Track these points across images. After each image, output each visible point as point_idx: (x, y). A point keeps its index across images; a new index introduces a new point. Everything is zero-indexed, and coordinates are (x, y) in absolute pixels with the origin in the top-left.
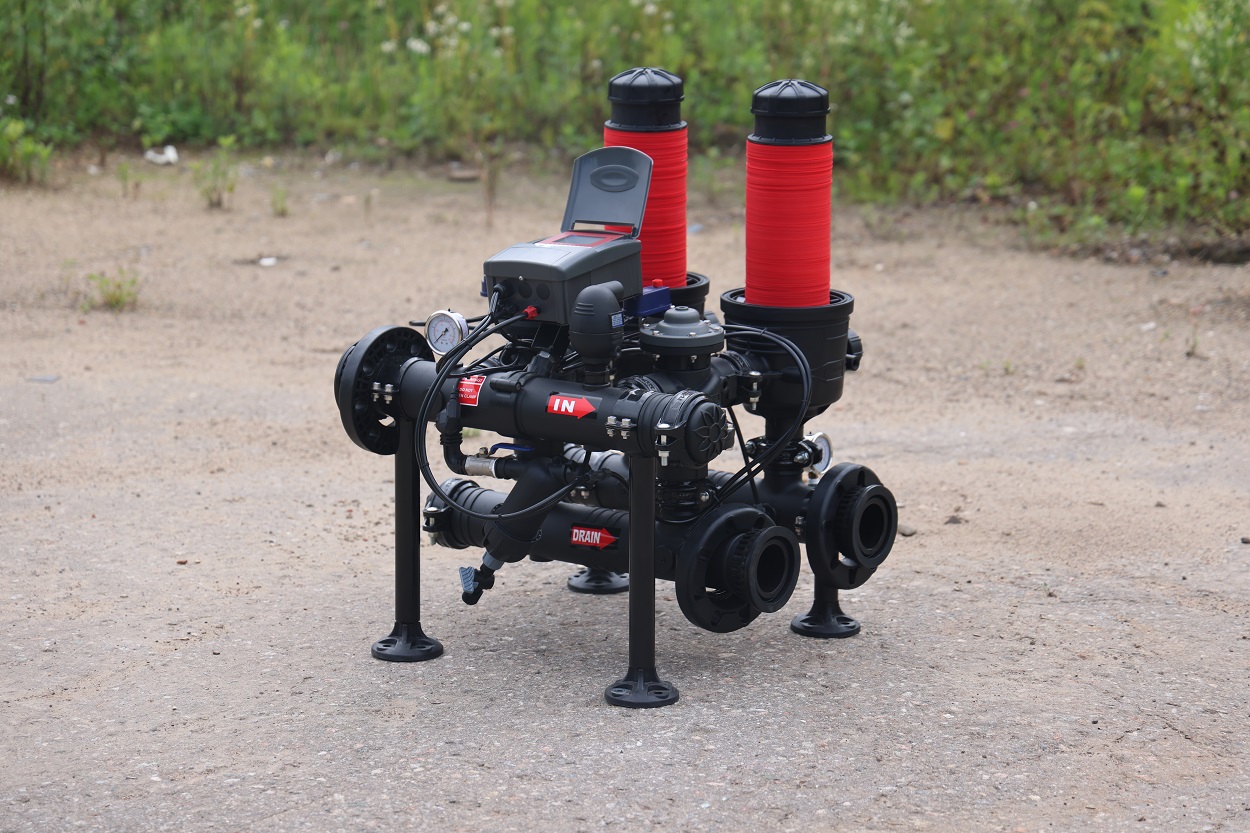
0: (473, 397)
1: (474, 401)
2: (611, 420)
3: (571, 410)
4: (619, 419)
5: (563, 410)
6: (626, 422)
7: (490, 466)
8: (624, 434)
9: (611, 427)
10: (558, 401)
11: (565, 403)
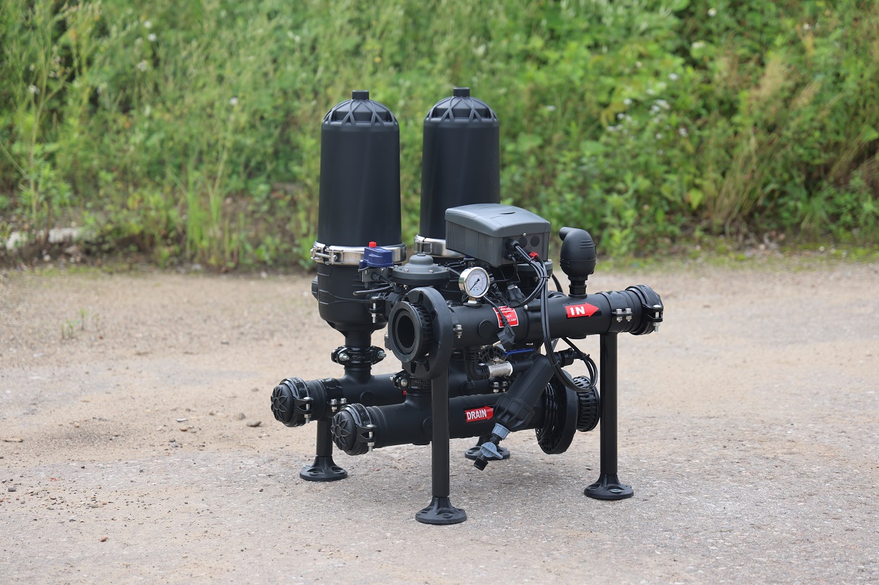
0: (514, 320)
1: (515, 322)
2: (619, 311)
3: (583, 312)
4: (624, 310)
5: (578, 313)
6: (629, 311)
7: (508, 367)
8: (629, 319)
9: (620, 316)
10: (572, 309)
11: (577, 309)
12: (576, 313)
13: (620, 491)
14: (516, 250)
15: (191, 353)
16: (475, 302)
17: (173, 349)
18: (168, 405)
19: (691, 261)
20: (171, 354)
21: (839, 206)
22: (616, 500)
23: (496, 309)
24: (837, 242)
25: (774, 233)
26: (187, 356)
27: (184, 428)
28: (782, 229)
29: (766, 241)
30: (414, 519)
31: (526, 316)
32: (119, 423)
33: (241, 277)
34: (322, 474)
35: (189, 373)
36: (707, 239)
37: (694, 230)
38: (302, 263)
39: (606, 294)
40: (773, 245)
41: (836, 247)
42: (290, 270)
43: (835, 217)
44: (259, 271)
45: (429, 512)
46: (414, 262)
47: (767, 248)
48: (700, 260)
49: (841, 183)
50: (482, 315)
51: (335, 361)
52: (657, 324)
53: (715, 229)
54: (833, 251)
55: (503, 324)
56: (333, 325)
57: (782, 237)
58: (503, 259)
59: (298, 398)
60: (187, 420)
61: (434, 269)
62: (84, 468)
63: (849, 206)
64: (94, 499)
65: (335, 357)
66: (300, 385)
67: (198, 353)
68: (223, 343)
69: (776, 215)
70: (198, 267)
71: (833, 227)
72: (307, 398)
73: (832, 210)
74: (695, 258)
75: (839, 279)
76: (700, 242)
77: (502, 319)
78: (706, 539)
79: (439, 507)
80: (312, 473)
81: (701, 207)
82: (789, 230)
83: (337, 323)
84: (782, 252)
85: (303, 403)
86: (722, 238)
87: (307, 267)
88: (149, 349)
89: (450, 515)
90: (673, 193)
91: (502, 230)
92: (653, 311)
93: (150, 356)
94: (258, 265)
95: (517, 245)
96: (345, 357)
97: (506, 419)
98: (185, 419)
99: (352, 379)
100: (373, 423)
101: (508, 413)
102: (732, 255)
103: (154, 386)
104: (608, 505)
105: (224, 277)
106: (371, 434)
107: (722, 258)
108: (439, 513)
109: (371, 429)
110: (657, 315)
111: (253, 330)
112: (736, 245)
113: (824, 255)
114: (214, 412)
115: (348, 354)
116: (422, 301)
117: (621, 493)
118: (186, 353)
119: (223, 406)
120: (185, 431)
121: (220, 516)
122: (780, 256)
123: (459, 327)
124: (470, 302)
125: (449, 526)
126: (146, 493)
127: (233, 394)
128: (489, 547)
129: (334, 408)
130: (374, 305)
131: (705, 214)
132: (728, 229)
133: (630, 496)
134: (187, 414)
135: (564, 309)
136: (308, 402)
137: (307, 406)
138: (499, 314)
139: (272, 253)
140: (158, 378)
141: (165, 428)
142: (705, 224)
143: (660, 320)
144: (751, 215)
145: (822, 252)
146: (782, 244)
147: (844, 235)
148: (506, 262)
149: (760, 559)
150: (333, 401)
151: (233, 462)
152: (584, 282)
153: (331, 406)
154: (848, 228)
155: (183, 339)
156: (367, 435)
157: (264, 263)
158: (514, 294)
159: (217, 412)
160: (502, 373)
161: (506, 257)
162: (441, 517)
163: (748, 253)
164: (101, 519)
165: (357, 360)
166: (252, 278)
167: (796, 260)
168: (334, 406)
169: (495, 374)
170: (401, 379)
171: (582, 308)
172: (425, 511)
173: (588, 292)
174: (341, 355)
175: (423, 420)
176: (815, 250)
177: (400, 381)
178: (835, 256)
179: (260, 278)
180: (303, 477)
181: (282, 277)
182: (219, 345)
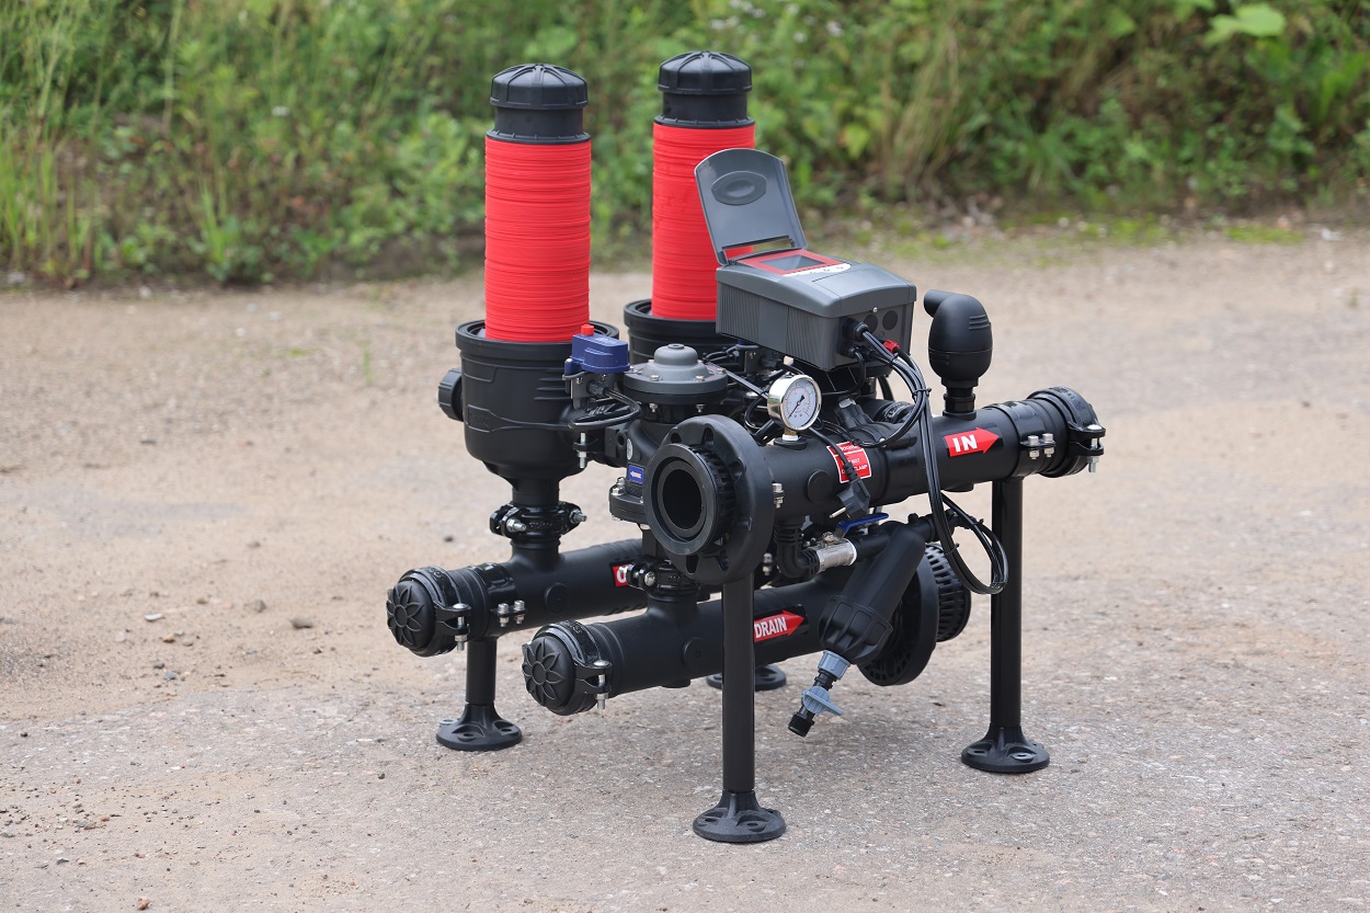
0: (864, 467)
1: (867, 471)
2: (1033, 440)
3: (974, 446)
4: (1041, 437)
5: (966, 448)
6: (1048, 437)
7: (849, 551)
8: (1049, 452)
9: (1035, 448)
10: (956, 441)
11: (964, 439)
12: (962, 447)
13: (1029, 756)
14: (863, 339)
15: (98, 467)
16: (795, 438)
17: (60, 459)
18: (110, 583)
19: (861, 250)
20: (62, 468)
21: (1085, 149)
22: (1024, 773)
23: (832, 448)
24: (1083, 209)
25: (983, 197)
26: (92, 472)
27: (168, 637)
28: (995, 190)
29: (973, 209)
30: (691, 832)
31: (882, 459)
32: (39, 630)
33: (105, 295)
34: (480, 737)
35: (114, 511)
36: (880, 210)
37: (856, 196)
38: (211, 269)
39: (1005, 408)
40: (986, 218)
41: (1086, 218)
42: (188, 280)
43: (1079, 168)
44: (130, 282)
45: (721, 820)
46: (663, 361)
47: (977, 223)
48: (875, 248)
49: (1085, 109)
50: (810, 461)
51: (498, 532)
52: (1094, 459)
53: (892, 192)
54: (1083, 226)
55: (847, 476)
56: (493, 468)
57: (997, 202)
58: (838, 356)
59: (441, 604)
60: (163, 618)
61: (706, 373)
62: (26, 735)
63: (1101, 148)
64: (79, 809)
65: (497, 525)
66: (443, 580)
67: (109, 466)
68: (144, 442)
69: (984, 167)
70: (16, 276)
71: (1077, 184)
72: (459, 606)
73: (1074, 156)
74: (866, 244)
75: (1121, 280)
76: (868, 215)
77: (845, 468)
78: (1230, 857)
79: (737, 810)
80: (461, 736)
81: (866, 155)
82: (1009, 191)
83: (500, 466)
84: (1002, 229)
85: (454, 616)
86: (900, 208)
87: (221, 277)
88: (18, 462)
89: (760, 824)
90: (822, 133)
91: (839, 304)
92: (1087, 437)
93: (26, 474)
94: (127, 272)
95: (864, 330)
96: (519, 526)
97: (845, 644)
98: (159, 616)
99: (525, 561)
100: (603, 659)
101: (849, 632)
102: (925, 238)
103: (67, 541)
104: (1015, 783)
105: (74, 297)
106: (601, 679)
107: (908, 243)
108: (741, 822)
109: (603, 670)
110: (1094, 443)
111: (183, 413)
112: (929, 219)
113: (1070, 234)
114: (206, 599)
115: (522, 521)
116: (710, 442)
117: (1031, 760)
118: (88, 466)
119: (212, 583)
120: (171, 641)
121: (334, 839)
122: (999, 236)
123: (778, 488)
124: (786, 437)
125: (762, 846)
126: (171, 790)
127: (217, 554)
128: (856, 892)
129: (503, 621)
130: (583, 436)
131: (872, 167)
132: (913, 192)
133: (1043, 765)
134: (155, 602)
135: (944, 443)
136: (461, 613)
137: (460, 621)
138: (840, 458)
139: (150, 249)
140: (64, 524)
141: (129, 636)
142: (871, 182)
143: (1099, 452)
144: (946, 167)
145: (1066, 229)
146: (999, 214)
147: (1096, 198)
148: (842, 361)
149: (1349, 899)
150: (502, 608)
151: (299, 710)
152: (971, 389)
153: (498, 617)
154: (1101, 185)
155: (70, 437)
156: (595, 681)
157: (139, 268)
158: (853, 415)
159: (210, 596)
160: (839, 561)
161: (844, 352)
162: (745, 830)
163: (948, 234)
164: (115, 856)
165: (538, 530)
166: (126, 299)
167: (1027, 243)
168: (504, 616)
169: (827, 565)
170: (645, 573)
171: (972, 437)
172: (712, 816)
173: (978, 405)
174: (511, 523)
175: (683, 646)
176: (1053, 224)
177: (642, 576)
178: (1090, 236)
179: (138, 298)
180: (441, 741)
181: (175, 295)
182: (137, 445)
